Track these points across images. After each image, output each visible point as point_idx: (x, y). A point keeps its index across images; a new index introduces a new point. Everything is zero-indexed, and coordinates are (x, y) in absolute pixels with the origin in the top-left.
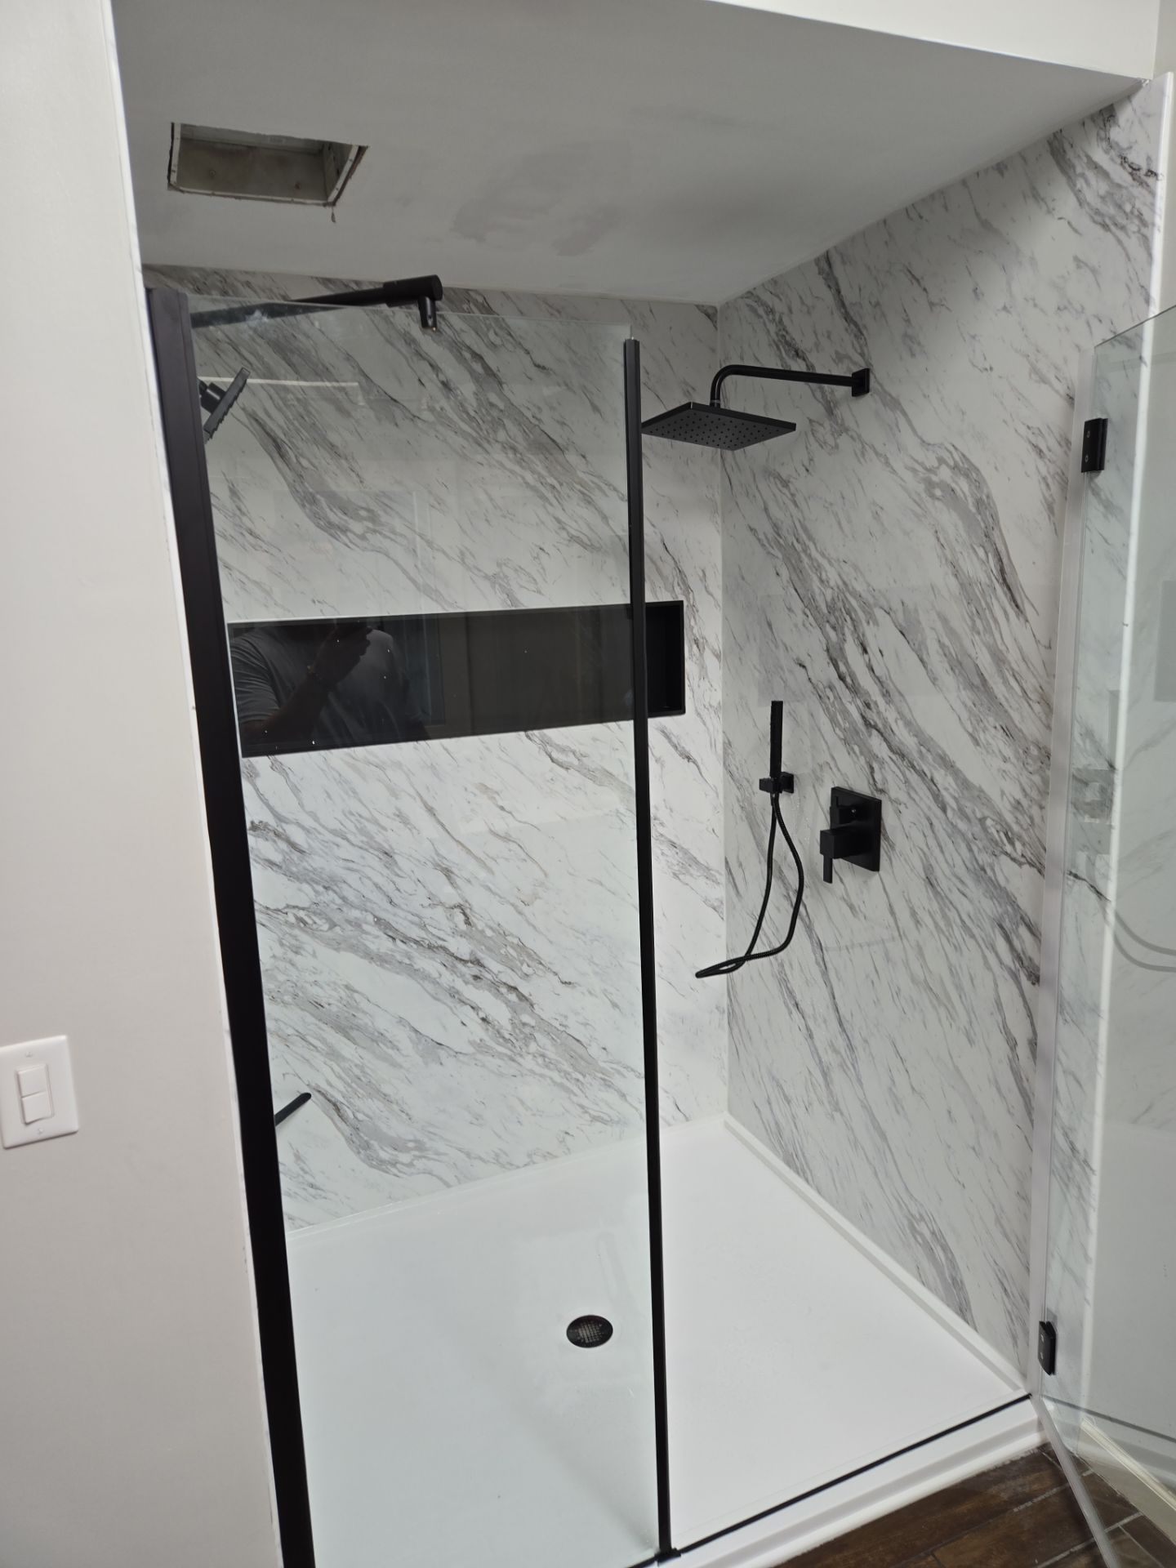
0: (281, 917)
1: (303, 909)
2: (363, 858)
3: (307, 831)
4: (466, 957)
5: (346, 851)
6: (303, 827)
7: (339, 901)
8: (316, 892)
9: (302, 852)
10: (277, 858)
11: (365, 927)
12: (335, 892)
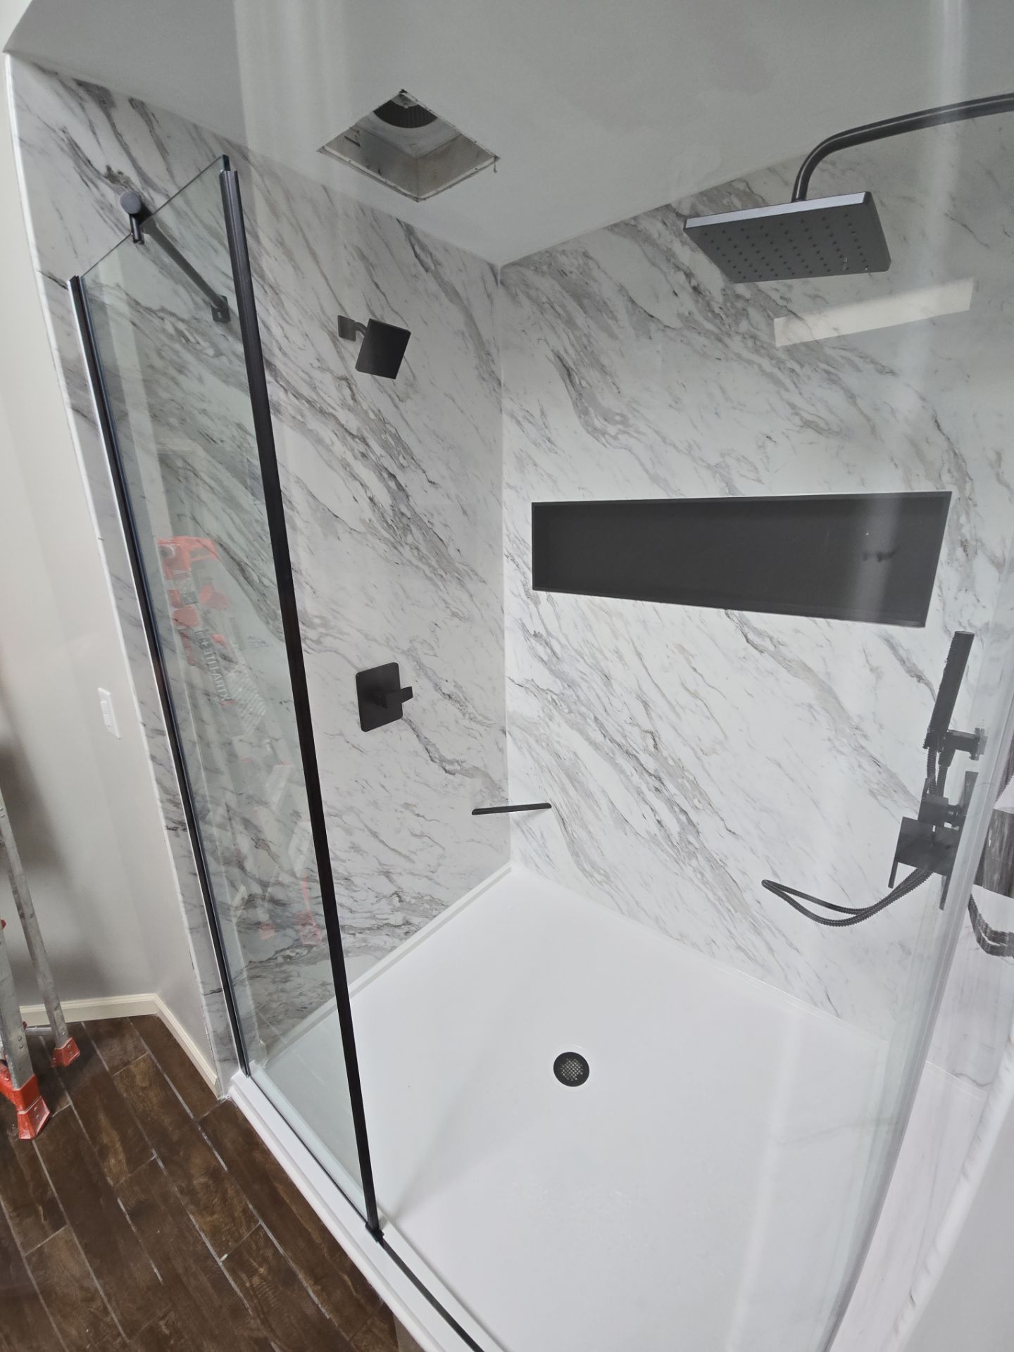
0: (544, 694)
1: (556, 695)
2: (592, 674)
3: (562, 646)
4: (652, 772)
5: (582, 666)
6: (560, 643)
7: (575, 697)
8: (563, 685)
9: (558, 658)
10: (545, 658)
11: (588, 720)
12: (574, 691)
